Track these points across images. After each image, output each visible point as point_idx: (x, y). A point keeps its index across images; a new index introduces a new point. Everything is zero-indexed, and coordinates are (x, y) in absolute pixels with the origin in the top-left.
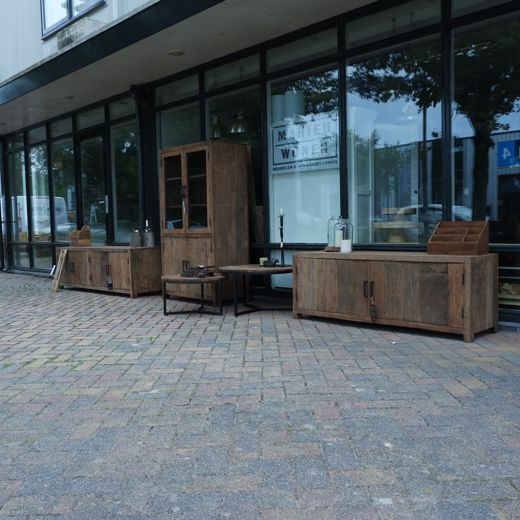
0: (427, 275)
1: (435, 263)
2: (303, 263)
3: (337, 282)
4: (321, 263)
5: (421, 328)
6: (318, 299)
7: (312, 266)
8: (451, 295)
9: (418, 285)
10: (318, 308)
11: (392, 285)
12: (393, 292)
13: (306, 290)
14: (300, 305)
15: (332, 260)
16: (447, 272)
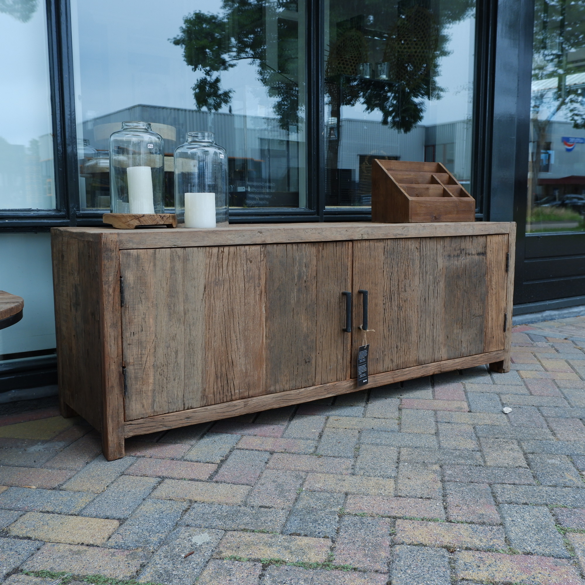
0: (456, 262)
1: (470, 236)
2: (148, 266)
3: (264, 309)
4: (214, 259)
5: (447, 369)
6: (205, 372)
7: (185, 271)
8: (489, 295)
9: (442, 285)
10: (204, 396)
11: (399, 294)
12: (400, 308)
13: (161, 352)
14: (139, 406)
15: (253, 248)
16: (484, 254)
